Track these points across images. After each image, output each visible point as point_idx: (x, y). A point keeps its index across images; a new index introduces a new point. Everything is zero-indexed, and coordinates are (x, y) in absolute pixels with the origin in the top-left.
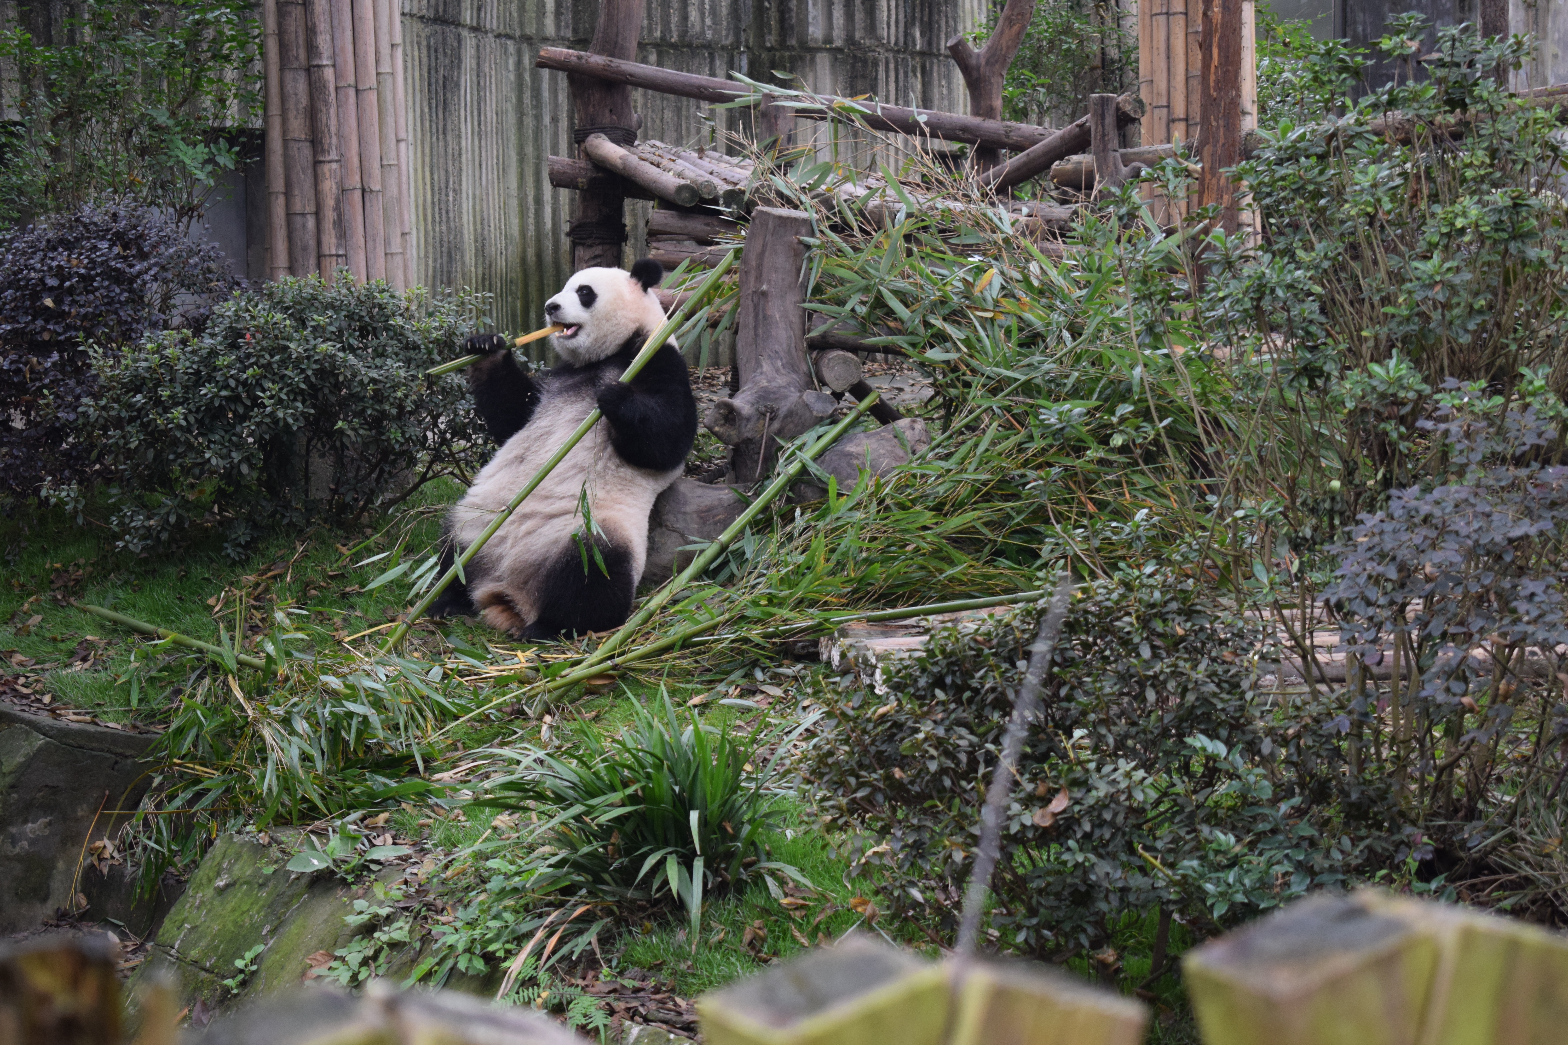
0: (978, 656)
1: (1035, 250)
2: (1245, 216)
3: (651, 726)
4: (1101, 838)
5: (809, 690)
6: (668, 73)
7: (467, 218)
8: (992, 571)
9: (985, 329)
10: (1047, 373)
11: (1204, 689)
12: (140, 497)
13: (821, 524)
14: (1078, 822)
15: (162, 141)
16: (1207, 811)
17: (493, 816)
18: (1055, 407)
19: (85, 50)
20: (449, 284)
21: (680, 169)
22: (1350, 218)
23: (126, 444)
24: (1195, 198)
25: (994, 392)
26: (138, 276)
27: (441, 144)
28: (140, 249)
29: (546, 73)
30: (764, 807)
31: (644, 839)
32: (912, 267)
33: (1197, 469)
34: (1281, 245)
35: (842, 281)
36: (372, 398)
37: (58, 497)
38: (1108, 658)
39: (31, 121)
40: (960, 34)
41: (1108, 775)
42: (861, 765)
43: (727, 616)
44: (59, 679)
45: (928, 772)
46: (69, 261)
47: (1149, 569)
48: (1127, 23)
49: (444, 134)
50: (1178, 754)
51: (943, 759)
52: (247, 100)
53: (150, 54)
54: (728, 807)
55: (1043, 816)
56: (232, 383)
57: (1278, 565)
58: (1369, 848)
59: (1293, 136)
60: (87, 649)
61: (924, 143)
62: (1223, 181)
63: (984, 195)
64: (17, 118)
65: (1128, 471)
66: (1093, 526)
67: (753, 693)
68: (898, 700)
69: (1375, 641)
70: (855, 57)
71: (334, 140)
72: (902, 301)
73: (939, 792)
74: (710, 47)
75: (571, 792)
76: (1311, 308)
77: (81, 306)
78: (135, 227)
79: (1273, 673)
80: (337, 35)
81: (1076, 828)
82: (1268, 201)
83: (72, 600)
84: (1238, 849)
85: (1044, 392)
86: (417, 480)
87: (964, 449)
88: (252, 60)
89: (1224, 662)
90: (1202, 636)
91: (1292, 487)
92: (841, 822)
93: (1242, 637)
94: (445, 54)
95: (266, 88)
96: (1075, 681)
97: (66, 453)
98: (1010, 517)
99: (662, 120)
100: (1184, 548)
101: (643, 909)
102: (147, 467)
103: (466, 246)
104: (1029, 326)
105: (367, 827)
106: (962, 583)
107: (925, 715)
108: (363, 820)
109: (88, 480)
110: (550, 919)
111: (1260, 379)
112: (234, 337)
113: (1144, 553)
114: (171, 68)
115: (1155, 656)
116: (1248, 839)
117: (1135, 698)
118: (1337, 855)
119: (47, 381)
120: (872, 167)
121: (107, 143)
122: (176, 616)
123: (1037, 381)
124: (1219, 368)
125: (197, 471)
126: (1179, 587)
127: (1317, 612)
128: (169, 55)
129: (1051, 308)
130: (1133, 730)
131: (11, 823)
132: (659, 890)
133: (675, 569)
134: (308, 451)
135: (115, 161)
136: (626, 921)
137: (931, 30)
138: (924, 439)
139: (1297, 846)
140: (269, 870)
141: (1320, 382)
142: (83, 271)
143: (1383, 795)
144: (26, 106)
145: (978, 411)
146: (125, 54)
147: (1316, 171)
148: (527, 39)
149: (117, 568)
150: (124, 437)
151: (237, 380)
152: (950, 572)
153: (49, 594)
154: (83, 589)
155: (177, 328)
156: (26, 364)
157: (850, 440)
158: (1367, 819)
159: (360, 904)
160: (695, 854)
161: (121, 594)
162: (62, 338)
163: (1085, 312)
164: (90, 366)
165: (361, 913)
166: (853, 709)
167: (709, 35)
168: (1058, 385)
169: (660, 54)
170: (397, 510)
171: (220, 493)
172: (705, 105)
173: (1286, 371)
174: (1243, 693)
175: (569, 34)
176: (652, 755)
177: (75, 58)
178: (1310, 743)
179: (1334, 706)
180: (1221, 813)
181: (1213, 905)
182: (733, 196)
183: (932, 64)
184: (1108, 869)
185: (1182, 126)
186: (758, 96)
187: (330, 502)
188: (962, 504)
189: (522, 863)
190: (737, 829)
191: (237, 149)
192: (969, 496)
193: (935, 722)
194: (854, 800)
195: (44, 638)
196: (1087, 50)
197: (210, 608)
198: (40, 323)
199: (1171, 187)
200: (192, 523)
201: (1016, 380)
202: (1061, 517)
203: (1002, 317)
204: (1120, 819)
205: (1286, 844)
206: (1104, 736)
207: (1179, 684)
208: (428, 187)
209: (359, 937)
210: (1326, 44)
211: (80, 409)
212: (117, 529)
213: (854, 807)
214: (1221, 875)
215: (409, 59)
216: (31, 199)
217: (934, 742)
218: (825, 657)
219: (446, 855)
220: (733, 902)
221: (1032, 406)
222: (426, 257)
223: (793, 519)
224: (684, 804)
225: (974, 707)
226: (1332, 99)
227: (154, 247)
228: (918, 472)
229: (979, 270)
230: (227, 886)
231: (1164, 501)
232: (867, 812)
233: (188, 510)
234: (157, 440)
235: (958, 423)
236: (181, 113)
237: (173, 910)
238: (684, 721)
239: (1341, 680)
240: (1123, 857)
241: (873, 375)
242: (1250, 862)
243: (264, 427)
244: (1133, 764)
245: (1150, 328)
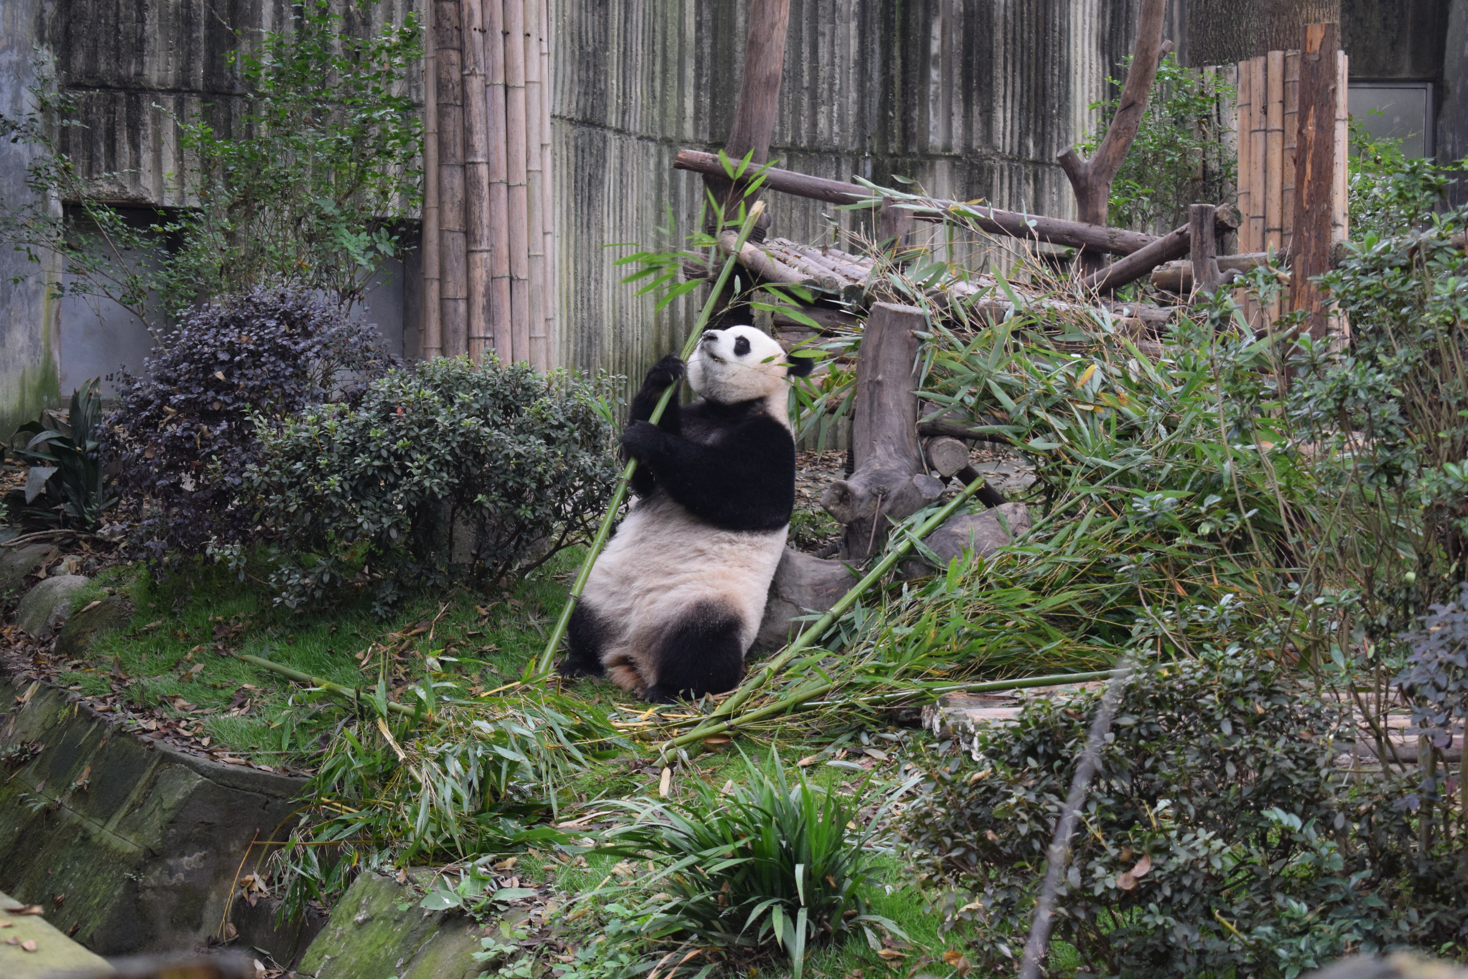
0: (1069, 727)
1: (1134, 348)
2: (1333, 322)
3: (762, 784)
4: (1180, 902)
5: (911, 755)
6: (798, 176)
7: (607, 306)
8: (1086, 648)
9: (1085, 421)
10: (1143, 464)
11: (1281, 765)
12: (297, 557)
13: (926, 600)
14: (1159, 886)
15: (329, 229)
16: (1282, 880)
17: (614, 863)
18: (1149, 496)
19: (260, 144)
20: (589, 366)
21: (805, 265)
22: (1431, 326)
23: (286, 507)
24: (1287, 304)
25: (1092, 480)
26: (302, 353)
27: (585, 237)
28: (305, 328)
29: (683, 173)
30: (866, 863)
31: (753, 889)
32: (1020, 363)
33: (1282, 558)
34: (1364, 349)
35: (952, 373)
36: (514, 471)
37: (222, 555)
38: (1191, 733)
39: (209, 208)
40: (1071, 146)
41: (1188, 843)
42: (956, 827)
43: (836, 683)
44: (217, 724)
45: (1019, 835)
46: (239, 338)
47: (1232, 651)
48: (1227, 138)
49: (588, 227)
50: (1255, 826)
51: (1033, 823)
52: (407, 193)
53: (321, 148)
54: (831, 862)
55: (1126, 880)
56: (384, 453)
57: (1357, 650)
58: (1435, 920)
59: (1378, 248)
60: (244, 696)
61: (1034, 246)
62: (1313, 289)
63: (1089, 296)
64: (197, 205)
65: (1217, 558)
66: (1181, 608)
67: (859, 755)
68: (993, 766)
69: (1445, 725)
70: (972, 164)
71: (486, 232)
72: (1008, 393)
73: (1029, 854)
74: (836, 153)
75: (686, 843)
76: (1392, 409)
77: (249, 379)
78: (300, 308)
79: (1348, 752)
80: (491, 134)
81: (1157, 892)
82: (1353, 308)
83: (232, 650)
84: (1310, 917)
85: (1139, 482)
86: (552, 547)
87: (1063, 533)
88: (412, 156)
89: (1301, 740)
90: (1281, 715)
91: (1370, 577)
92: (936, 879)
93: (1319, 718)
94: (591, 153)
95: (424, 183)
96: (1159, 754)
97: (230, 515)
98: (1104, 598)
99: (790, 219)
100: (1266, 632)
101: (749, 955)
102: (304, 529)
103: (605, 332)
104: (1126, 419)
105: (495, 870)
106: (1057, 658)
107: (1017, 781)
108: (492, 863)
109: (250, 540)
110: (663, 961)
111: (1342, 475)
112: (387, 411)
113: (1229, 636)
114: (338, 162)
115: (1236, 732)
116: (1320, 908)
117: (1216, 771)
118: (1404, 927)
119: (216, 448)
120: (984, 267)
121: (278, 230)
122: (327, 668)
123: (1133, 471)
124: (1303, 464)
125: (350, 534)
126: (1260, 668)
127: (1391, 696)
128: (337, 150)
129: (1148, 403)
130: (1214, 802)
131: (169, 856)
132: (765, 937)
133: (790, 637)
134: (453, 519)
135: (285, 246)
136: (734, 966)
137: (1044, 141)
138: (1025, 522)
139: (1367, 916)
140: (404, 907)
141: (1398, 480)
142: (252, 347)
143: (1449, 871)
144: (205, 195)
145: (1077, 498)
146: (297, 149)
147: (1399, 281)
148: (668, 142)
149: (274, 622)
150: (284, 501)
151: (388, 451)
152: (1047, 647)
153: (211, 645)
154: (242, 640)
155: (336, 402)
156: (197, 432)
157: (956, 522)
158: (1434, 892)
159: (487, 942)
160: (799, 905)
161: (276, 646)
162: (231, 408)
163: (1180, 408)
164: (255, 435)
165: (488, 950)
166: (950, 773)
167: (836, 141)
168: (1153, 475)
169: (790, 159)
170: (533, 576)
171: (371, 555)
172: (831, 207)
173: (1366, 468)
174: (1318, 770)
175: (706, 138)
176: (762, 810)
177: (252, 152)
178: (1381, 820)
179: (1405, 784)
180: (1295, 882)
181: (1285, 970)
182: (853, 292)
183: (1044, 173)
184: (1186, 932)
185: (1276, 236)
186: (880, 199)
187: (471, 566)
188: (1059, 585)
189: (638, 908)
190: (840, 883)
191: (396, 238)
192: (1066, 578)
193: (1027, 788)
194: (948, 859)
195: (205, 685)
196: (1189, 163)
197: (358, 662)
198: (211, 394)
199: (1261, 294)
200: (344, 582)
201: (1113, 470)
202: (1151, 600)
203: (1102, 411)
204: (1199, 885)
205: (1356, 914)
206: (1186, 806)
207: (1257, 760)
208: (572, 276)
209: (485, 973)
210: (1411, 163)
211: (245, 475)
212: (275, 586)
213: (949, 866)
214: (1293, 941)
215: (558, 158)
216: (207, 279)
217: (1025, 807)
218: (927, 724)
219: (568, 899)
220: (834, 951)
221: (1128, 495)
222: (568, 341)
223: (900, 595)
224: (790, 858)
225: (1064, 776)
226: (1416, 214)
227: (318, 326)
228: (1019, 553)
229: (1081, 367)
230: (365, 921)
231: (1251, 587)
232: (961, 871)
233: (341, 570)
234: (315, 505)
235: (1059, 507)
236: (347, 203)
237: (315, 941)
238: (793, 780)
239: (1413, 761)
240: (1202, 921)
241: (982, 462)
242: (1321, 930)
243: (412, 495)
244: (1212, 833)
245: (1239, 425)
